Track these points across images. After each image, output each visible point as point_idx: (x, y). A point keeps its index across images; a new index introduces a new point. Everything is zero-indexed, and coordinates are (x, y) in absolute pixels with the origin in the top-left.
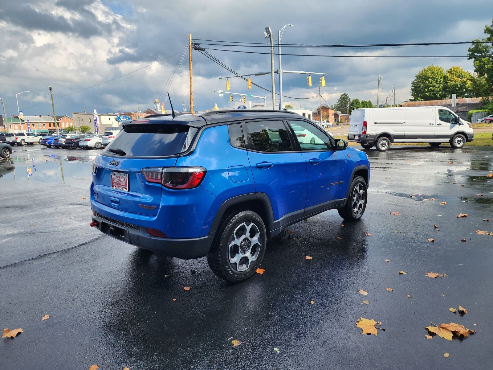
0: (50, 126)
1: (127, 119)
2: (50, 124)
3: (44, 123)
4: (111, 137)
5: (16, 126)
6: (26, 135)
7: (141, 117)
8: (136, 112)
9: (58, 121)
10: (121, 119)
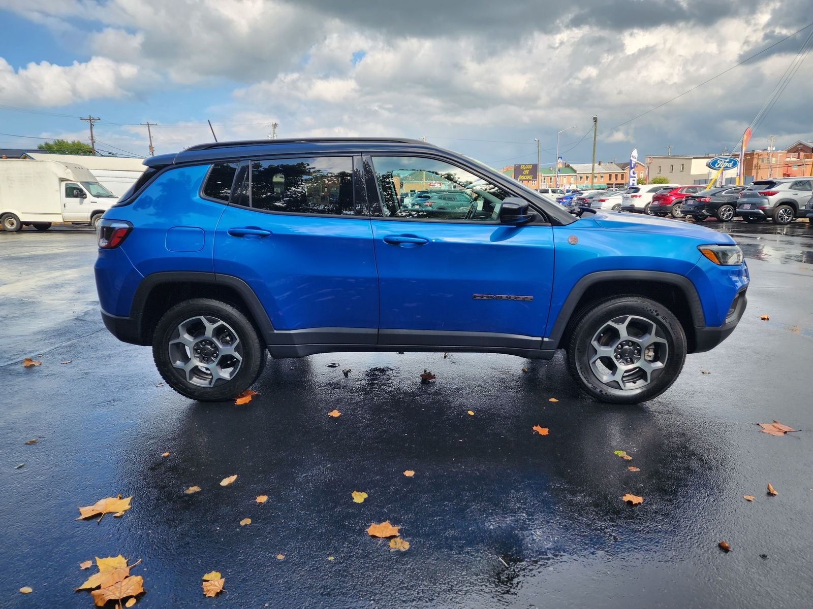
0: (610, 179)
1: (731, 164)
2: (610, 176)
3: (602, 174)
4: (636, 196)
5: (565, 179)
6: (550, 191)
7: (774, 159)
8: (766, 150)
9: (623, 170)
10: (718, 164)
